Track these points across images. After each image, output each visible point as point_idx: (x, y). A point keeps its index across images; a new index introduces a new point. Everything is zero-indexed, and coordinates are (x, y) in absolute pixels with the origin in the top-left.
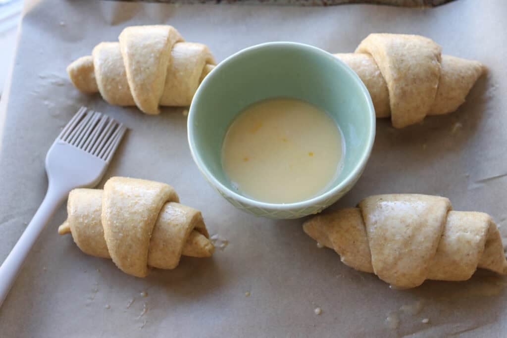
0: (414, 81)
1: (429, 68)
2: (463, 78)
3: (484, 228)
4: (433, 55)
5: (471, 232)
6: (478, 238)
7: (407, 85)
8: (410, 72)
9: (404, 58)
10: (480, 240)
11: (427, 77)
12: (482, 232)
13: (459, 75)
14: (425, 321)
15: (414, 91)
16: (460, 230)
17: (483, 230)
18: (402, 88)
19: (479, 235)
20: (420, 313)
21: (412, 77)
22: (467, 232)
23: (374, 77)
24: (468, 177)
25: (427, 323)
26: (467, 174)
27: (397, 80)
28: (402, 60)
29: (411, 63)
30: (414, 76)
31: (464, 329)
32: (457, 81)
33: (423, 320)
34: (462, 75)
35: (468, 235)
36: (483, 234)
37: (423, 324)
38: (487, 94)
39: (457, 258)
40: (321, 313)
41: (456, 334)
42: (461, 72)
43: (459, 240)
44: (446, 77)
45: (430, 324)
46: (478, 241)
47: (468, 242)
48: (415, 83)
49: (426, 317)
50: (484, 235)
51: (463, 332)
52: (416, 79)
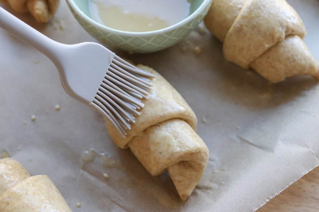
0: (254, 27)
1: (273, 29)
2: (294, 60)
3: (189, 148)
4: (285, 24)
5: (178, 142)
6: (178, 149)
7: (246, 26)
8: (257, 19)
9: (262, 8)
10: (178, 152)
11: (265, 33)
12: (185, 149)
13: (292, 55)
14: (105, 175)
15: (248, 35)
16: (172, 133)
17: (187, 149)
18: (241, 26)
19: (180, 148)
20: (108, 167)
21: (255, 23)
22: (175, 139)
23: (236, 7)
24: (237, 129)
25: (105, 178)
26: (238, 127)
27: (244, 17)
28: (260, 8)
29: (262, 14)
30: (257, 24)
31: (121, 204)
32: (288, 59)
33: (105, 173)
34: (296, 58)
35: (174, 142)
36: (184, 150)
37: (103, 176)
38: (306, 92)
39: (152, 148)
40: (58, 110)
41: (113, 202)
42: (297, 56)
43: (165, 138)
44: (282, 49)
45: (107, 180)
46: (175, 151)
47: (169, 145)
48: (253, 29)
49: (109, 174)
50: (184, 152)
51: (119, 205)
52: (256, 28)
